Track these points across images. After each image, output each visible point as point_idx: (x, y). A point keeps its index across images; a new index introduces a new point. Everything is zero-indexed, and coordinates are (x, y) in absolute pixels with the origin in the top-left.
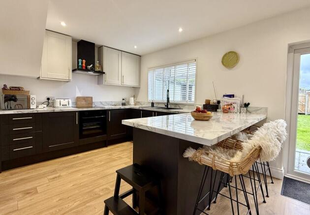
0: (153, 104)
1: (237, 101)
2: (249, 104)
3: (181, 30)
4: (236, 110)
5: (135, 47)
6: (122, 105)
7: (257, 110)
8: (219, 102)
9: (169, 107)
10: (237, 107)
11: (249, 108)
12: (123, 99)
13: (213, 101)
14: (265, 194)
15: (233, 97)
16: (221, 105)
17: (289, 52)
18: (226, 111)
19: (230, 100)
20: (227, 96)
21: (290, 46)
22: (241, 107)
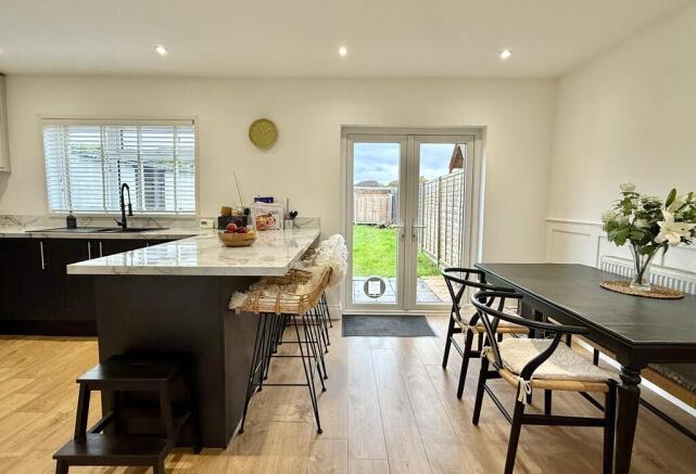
0: (72, 222)
1: (278, 208)
2: (296, 213)
4: (277, 225)
7: (308, 223)
8: (247, 211)
9: (129, 226)
10: (279, 218)
11: (296, 221)
13: (237, 209)
14: (323, 375)
15: (272, 202)
16: (253, 216)
17: (342, 136)
18: (261, 228)
19: (268, 208)
20: (262, 200)
21: (343, 128)
22: (286, 218)
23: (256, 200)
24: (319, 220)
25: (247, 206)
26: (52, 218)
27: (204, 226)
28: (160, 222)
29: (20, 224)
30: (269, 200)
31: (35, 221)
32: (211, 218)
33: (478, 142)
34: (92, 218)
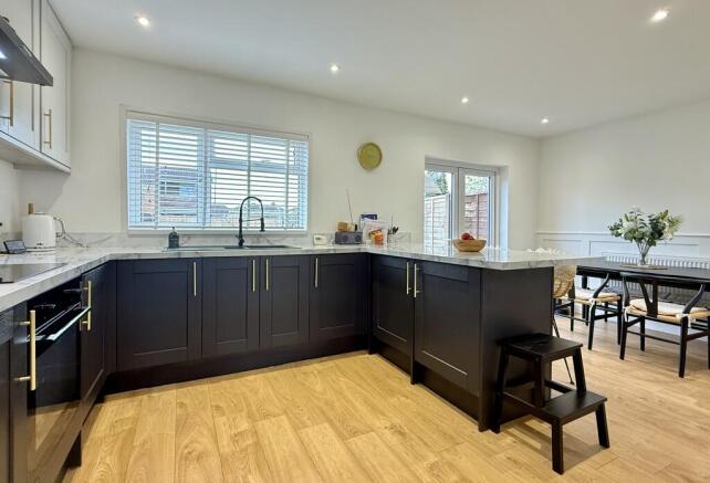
0: (174, 240)
2: (397, 228)
6: (8, 252)
8: (356, 227)
15: (376, 218)
19: (373, 223)
20: (367, 216)
21: (427, 159)
22: (389, 233)
23: (363, 216)
24: (410, 234)
25: (355, 222)
27: (319, 242)
29: (80, 244)
30: (373, 217)
31: (103, 241)
33: (498, 177)
34: (189, 236)
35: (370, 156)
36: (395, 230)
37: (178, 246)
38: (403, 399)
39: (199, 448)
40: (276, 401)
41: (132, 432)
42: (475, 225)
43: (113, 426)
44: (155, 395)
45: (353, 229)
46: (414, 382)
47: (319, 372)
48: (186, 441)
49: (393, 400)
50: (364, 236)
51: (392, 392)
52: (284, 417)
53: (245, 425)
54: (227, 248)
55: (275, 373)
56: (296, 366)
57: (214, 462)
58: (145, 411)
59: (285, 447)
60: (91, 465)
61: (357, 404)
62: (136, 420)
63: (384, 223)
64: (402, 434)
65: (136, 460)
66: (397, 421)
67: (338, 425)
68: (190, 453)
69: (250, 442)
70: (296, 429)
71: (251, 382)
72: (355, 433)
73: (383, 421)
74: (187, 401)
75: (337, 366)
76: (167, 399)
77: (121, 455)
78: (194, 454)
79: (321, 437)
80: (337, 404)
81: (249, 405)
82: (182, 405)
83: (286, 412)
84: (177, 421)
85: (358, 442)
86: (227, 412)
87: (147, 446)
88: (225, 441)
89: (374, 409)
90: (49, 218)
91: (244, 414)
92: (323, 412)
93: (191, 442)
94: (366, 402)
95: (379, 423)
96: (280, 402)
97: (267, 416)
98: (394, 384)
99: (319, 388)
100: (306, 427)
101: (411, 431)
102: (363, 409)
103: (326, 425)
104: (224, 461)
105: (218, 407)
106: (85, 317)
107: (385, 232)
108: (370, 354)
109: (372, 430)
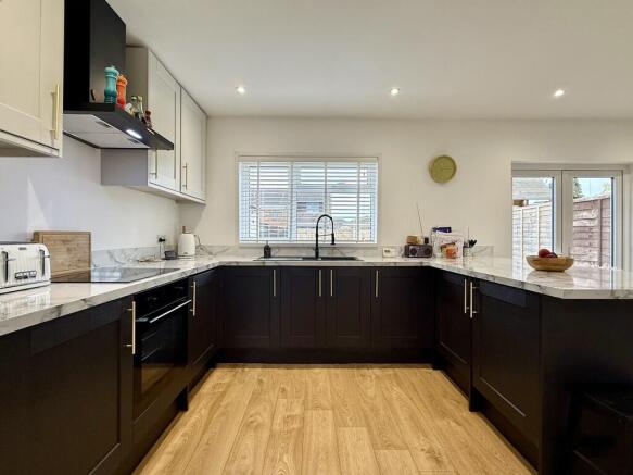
0: (267, 251)
2: (475, 242)
3: (395, 92)
5: (241, 90)
6: (167, 258)
7: (482, 252)
8: (427, 240)
11: (472, 249)
12: (161, 240)
15: (450, 231)
20: (440, 229)
22: (464, 247)
23: (435, 229)
24: (492, 248)
25: (426, 235)
26: (241, 247)
27: (388, 255)
28: (344, 251)
29: (211, 254)
30: (447, 230)
31: (224, 251)
32: (392, 247)
33: (626, 176)
34: (279, 247)
35: (443, 169)
36: (472, 243)
37: (270, 256)
38: (453, 424)
39: (260, 420)
40: (330, 395)
41: (223, 394)
42: (596, 236)
43: (214, 387)
44: (247, 369)
45: (422, 242)
46: (472, 409)
47: (377, 377)
48: (253, 412)
49: (442, 423)
50: (436, 249)
51: (443, 414)
52: (330, 412)
53: (297, 411)
54: (305, 258)
55: (338, 371)
56: (358, 368)
57: (265, 434)
58: (236, 381)
59: (321, 439)
60: (193, 412)
61: (402, 418)
62: (229, 386)
63: (459, 236)
64: (438, 461)
65: (218, 417)
66: (438, 446)
67: (375, 432)
68: (252, 422)
69: (296, 426)
70: (337, 426)
71: (317, 374)
72: (388, 446)
73: (422, 443)
74: (265, 380)
75: (396, 375)
76: (254, 374)
77: (211, 411)
78: (255, 424)
79: (356, 440)
80: (382, 412)
81: (307, 394)
82: (261, 382)
83: (333, 409)
84: (253, 394)
85: (388, 456)
86: (289, 395)
87: (229, 408)
88: (278, 420)
89: (417, 427)
90: (192, 236)
91: (301, 400)
92: (366, 417)
93: (256, 413)
94: (412, 417)
95: (417, 443)
96: (332, 397)
97: (317, 407)
98: (449, 405)
99: (371, 392)
100: (345, 426)
101: (450, 462)
102: (406, 424)
103: (365, 429)
104: (272, 435)
105: (284, 390)
106: (192, 303)
107: (460, 245)
108: (434, 368)
109: (408, 448)
